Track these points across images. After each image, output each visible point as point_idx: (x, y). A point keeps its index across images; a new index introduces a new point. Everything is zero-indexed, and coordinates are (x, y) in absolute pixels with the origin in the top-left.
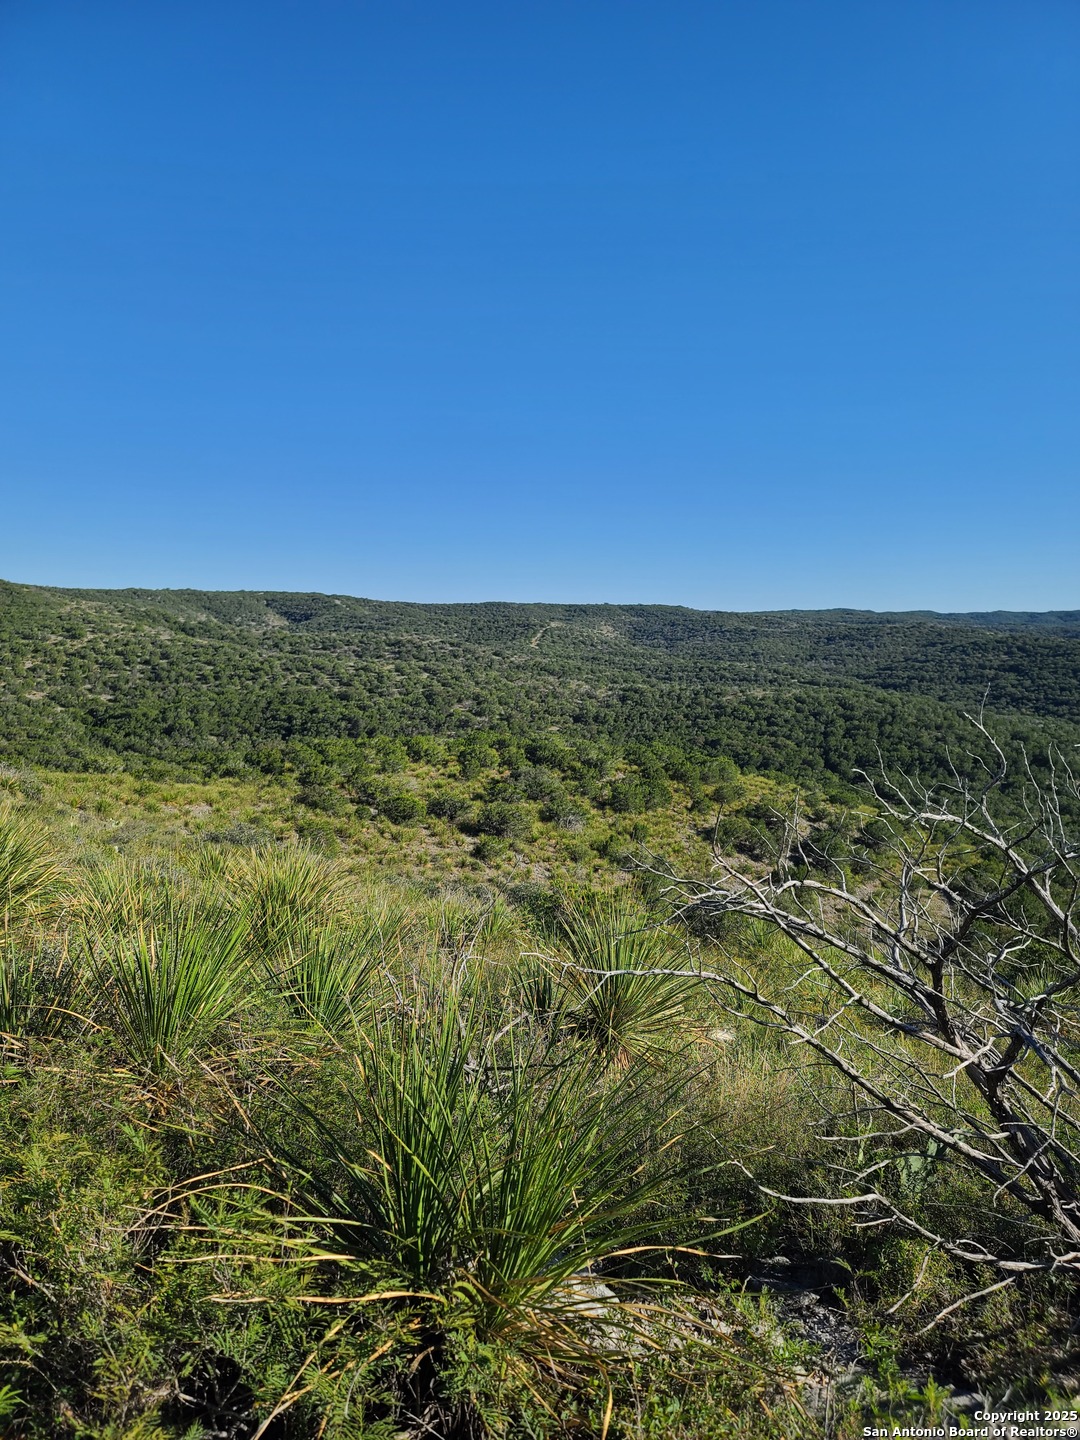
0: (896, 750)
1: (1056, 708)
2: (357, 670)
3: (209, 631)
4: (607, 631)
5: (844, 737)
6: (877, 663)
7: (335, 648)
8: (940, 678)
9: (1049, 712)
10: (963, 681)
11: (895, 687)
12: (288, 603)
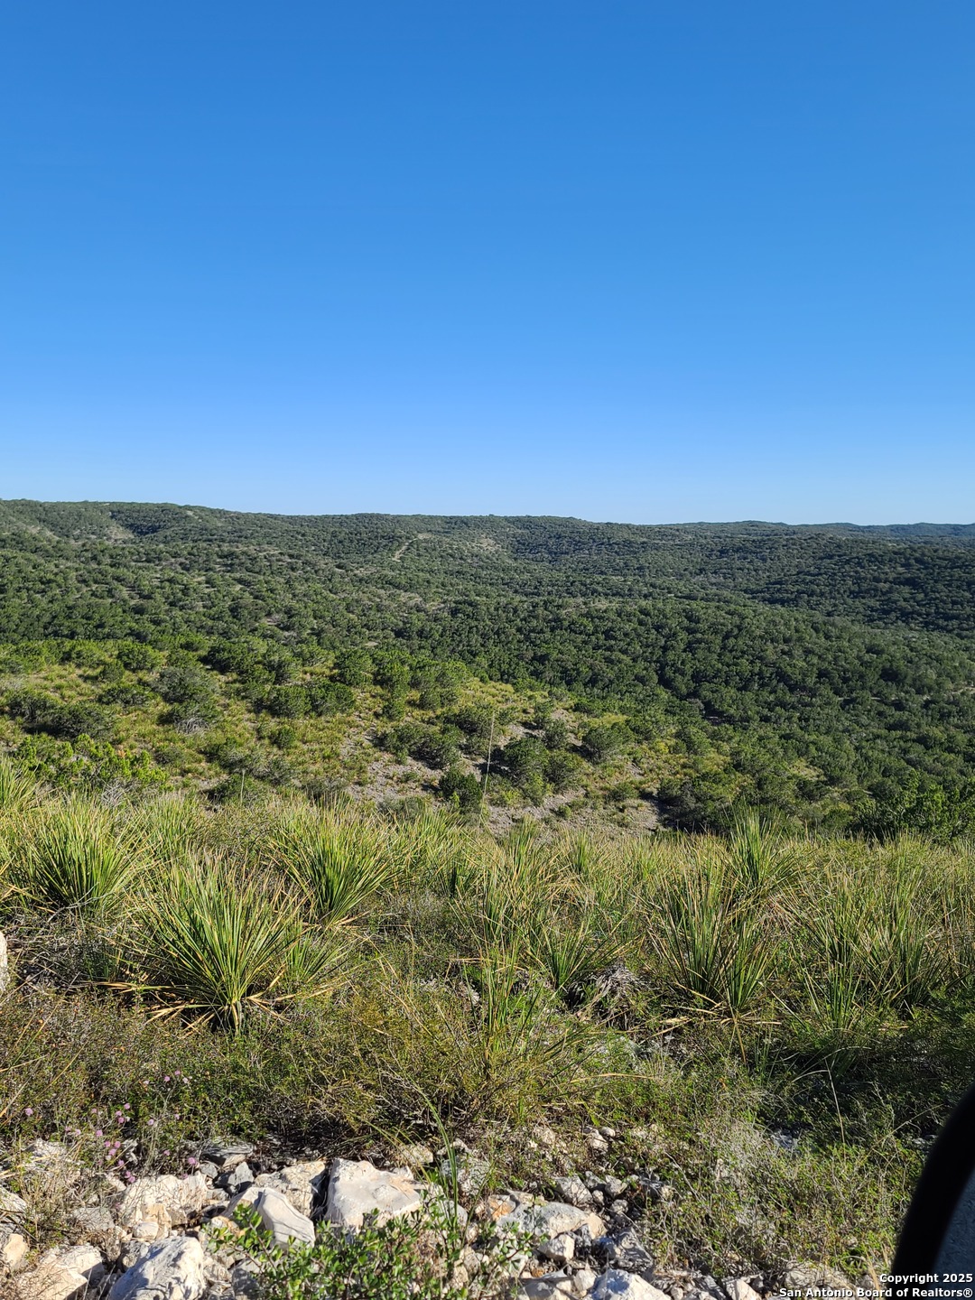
0: (736, 664)
1: (946, 623)
2: (161, 582)
3: (22, 543)
4: (487, 545)
5: (684, 651)
6: (768, 577)
7: (160, 560)
8: (831, 593)
9: (939, 628)
10: (855, 595)
11: (782, 602)
12: (135, 515)
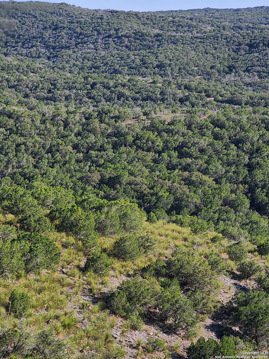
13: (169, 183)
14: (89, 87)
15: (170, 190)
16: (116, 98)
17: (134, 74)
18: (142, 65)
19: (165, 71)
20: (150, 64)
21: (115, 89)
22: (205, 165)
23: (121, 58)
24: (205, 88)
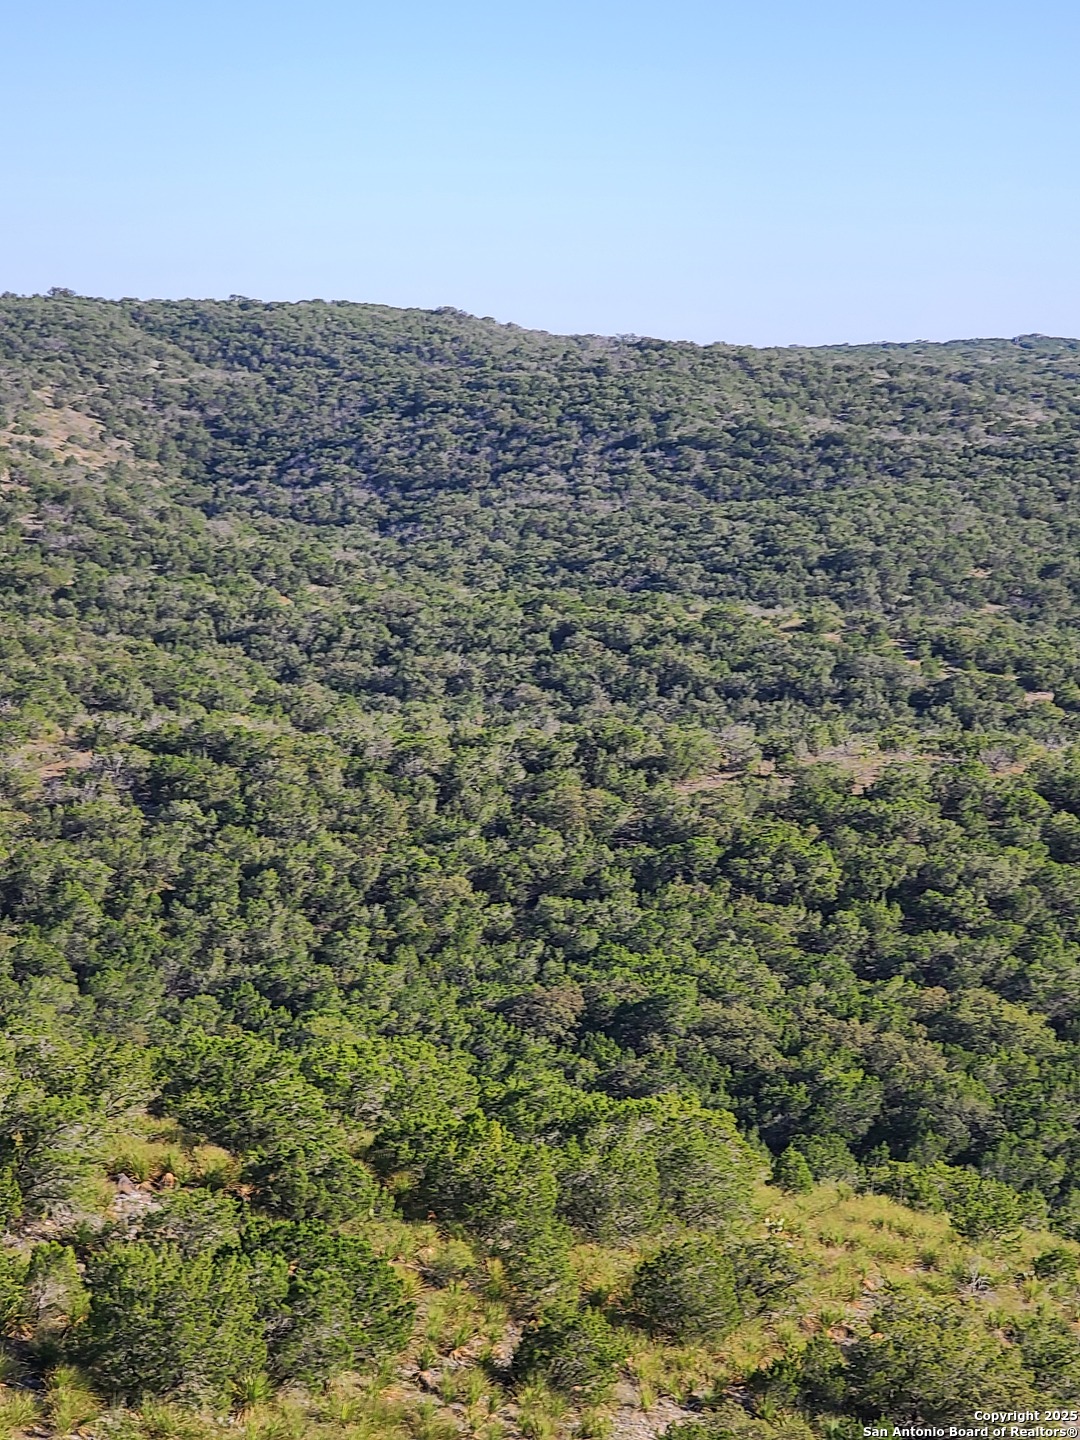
4: (64, 438)
13: (865, 1033)
14: (543, 640)
15: (867, 1062)
16: (654, 689)
17: (730, 594)
18: (761, 557)
19: (853, 584)
20: (795, 552)
21: (651, 652)
22: (1015, 962)
23: (676, 528)
24: (1018, 652)
